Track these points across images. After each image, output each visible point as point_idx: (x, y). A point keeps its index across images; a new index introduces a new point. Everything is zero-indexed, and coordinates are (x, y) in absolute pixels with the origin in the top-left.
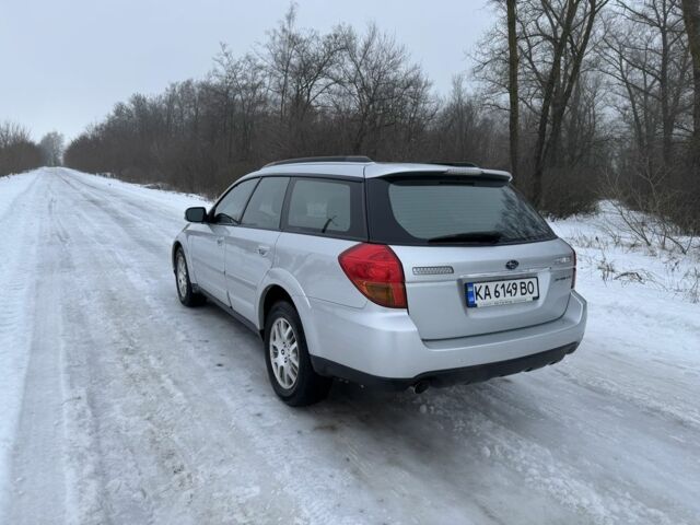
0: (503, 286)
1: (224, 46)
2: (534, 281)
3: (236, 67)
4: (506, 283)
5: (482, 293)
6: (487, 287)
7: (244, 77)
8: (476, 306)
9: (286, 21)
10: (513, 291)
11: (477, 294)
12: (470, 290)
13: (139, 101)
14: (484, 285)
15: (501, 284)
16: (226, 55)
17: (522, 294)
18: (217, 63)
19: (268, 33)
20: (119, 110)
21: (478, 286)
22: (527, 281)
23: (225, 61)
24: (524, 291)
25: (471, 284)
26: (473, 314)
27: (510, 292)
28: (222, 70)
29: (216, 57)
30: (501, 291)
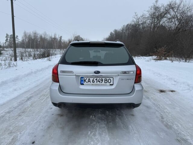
0: (97, 79)
1: (136, 13)
2: (112, 79)
3: (139, 19)
4: (98, 79)
5: (87, 80)
6: (89, 79)
7: (142, 21)
8: (83, 84)
9: (155, 3)
10: (101, 82)
11: (85, 81)
12: (82, 79)
13: (116, 31)
14: (88, 78)
15: (96, 78)
16: (136, 15)
17: (105, 83)
18: (134, 18)
19: (149, 7)
20: (111, 34)
21: (85, 78)
22: (108, 79)
23: (136, 17)
24: (106, 82)
25: (83, 77)
26: (82, 87)
27: (100, 81)
28: (135, 20)
29: (134, 17)
30: (96, 81)
